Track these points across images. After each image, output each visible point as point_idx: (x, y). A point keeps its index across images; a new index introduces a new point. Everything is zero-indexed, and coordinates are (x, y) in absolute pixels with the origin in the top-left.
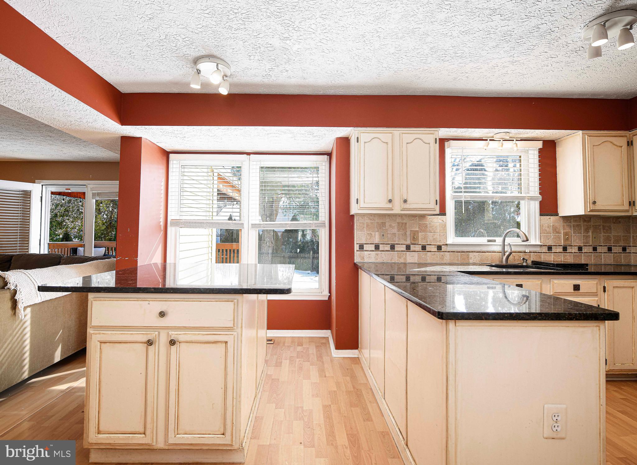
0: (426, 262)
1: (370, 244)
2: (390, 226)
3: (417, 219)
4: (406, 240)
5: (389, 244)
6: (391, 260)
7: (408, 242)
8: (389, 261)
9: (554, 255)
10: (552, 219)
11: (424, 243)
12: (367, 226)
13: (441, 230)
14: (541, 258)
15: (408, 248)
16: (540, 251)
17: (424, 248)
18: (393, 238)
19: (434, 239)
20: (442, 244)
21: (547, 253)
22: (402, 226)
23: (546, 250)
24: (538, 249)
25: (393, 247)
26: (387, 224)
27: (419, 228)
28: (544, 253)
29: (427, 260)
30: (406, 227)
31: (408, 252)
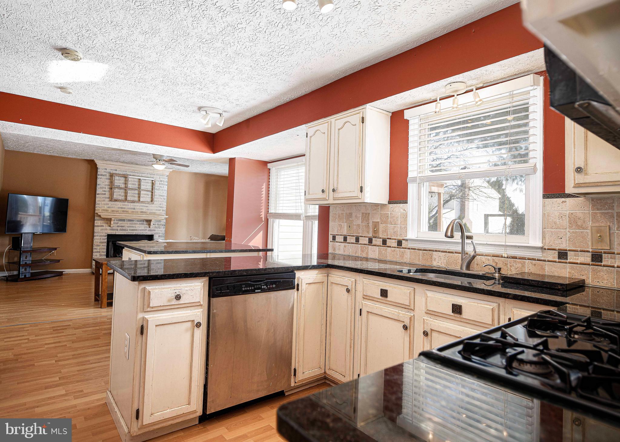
0: (385, 259)
1: (340, 235)
2: (356, 216)
3: (379, 208)
4: (368, 232)
5: (354, 236)
6: (355, 254)
7: (370, 235)
8: (354, 255)
9: (572, 268)
10: (568, 203)
11: (385, 236)
12: (339, 216)
13: (402, 222)
14: (544, 269)
15: (370, 241)
16: (542, 259)
17: (384, 242)
18: (358, 230)
19: (394, 232)
20: (402, 238)
21: (555, 262)
22: (366, 217)
23: (554, 257)
24: (538, 255)
25: (357, 240)
26: (354, 215)
27: (381, 218)
28: (549, 261)
29: (386, 257)
30: (369, 218)
31: (370, 246)
